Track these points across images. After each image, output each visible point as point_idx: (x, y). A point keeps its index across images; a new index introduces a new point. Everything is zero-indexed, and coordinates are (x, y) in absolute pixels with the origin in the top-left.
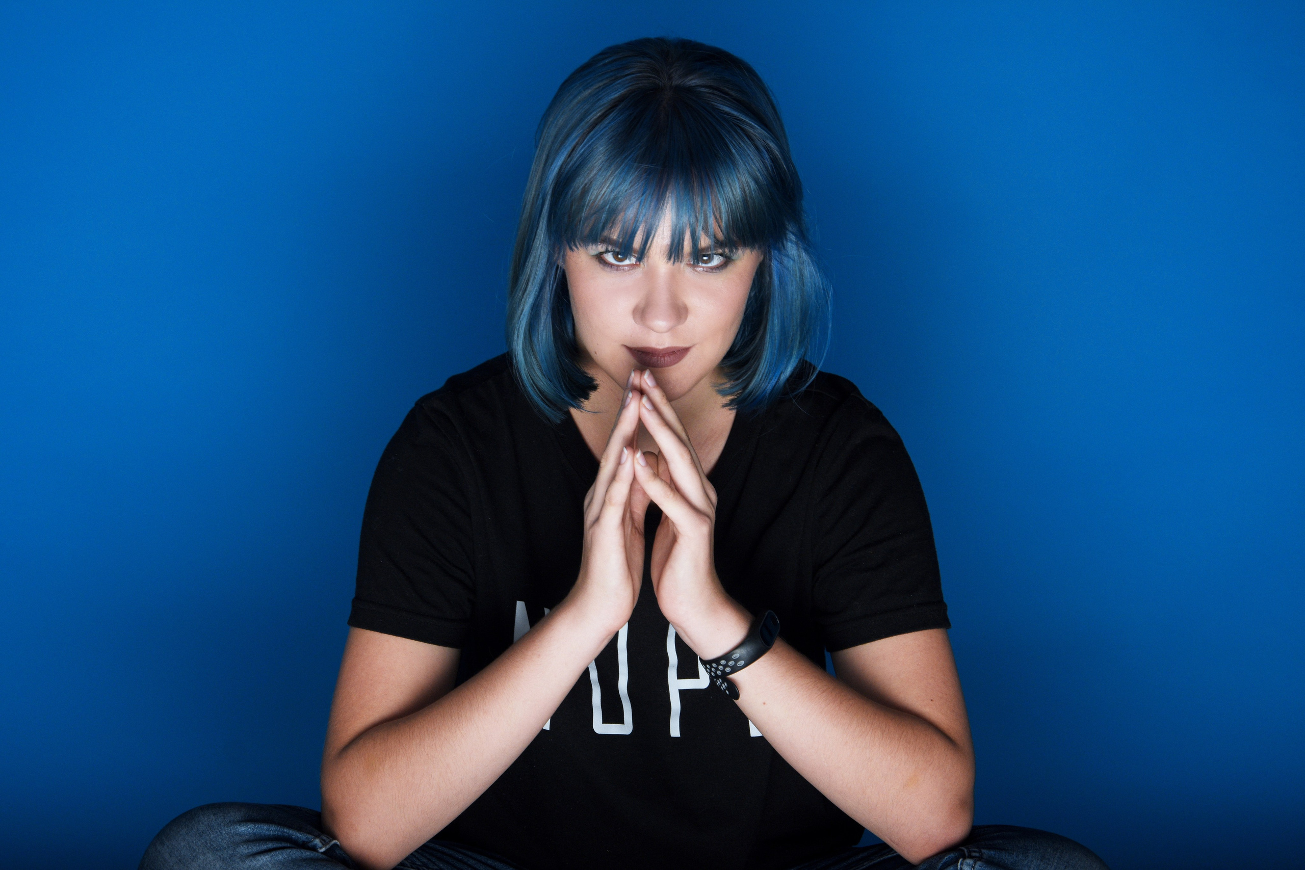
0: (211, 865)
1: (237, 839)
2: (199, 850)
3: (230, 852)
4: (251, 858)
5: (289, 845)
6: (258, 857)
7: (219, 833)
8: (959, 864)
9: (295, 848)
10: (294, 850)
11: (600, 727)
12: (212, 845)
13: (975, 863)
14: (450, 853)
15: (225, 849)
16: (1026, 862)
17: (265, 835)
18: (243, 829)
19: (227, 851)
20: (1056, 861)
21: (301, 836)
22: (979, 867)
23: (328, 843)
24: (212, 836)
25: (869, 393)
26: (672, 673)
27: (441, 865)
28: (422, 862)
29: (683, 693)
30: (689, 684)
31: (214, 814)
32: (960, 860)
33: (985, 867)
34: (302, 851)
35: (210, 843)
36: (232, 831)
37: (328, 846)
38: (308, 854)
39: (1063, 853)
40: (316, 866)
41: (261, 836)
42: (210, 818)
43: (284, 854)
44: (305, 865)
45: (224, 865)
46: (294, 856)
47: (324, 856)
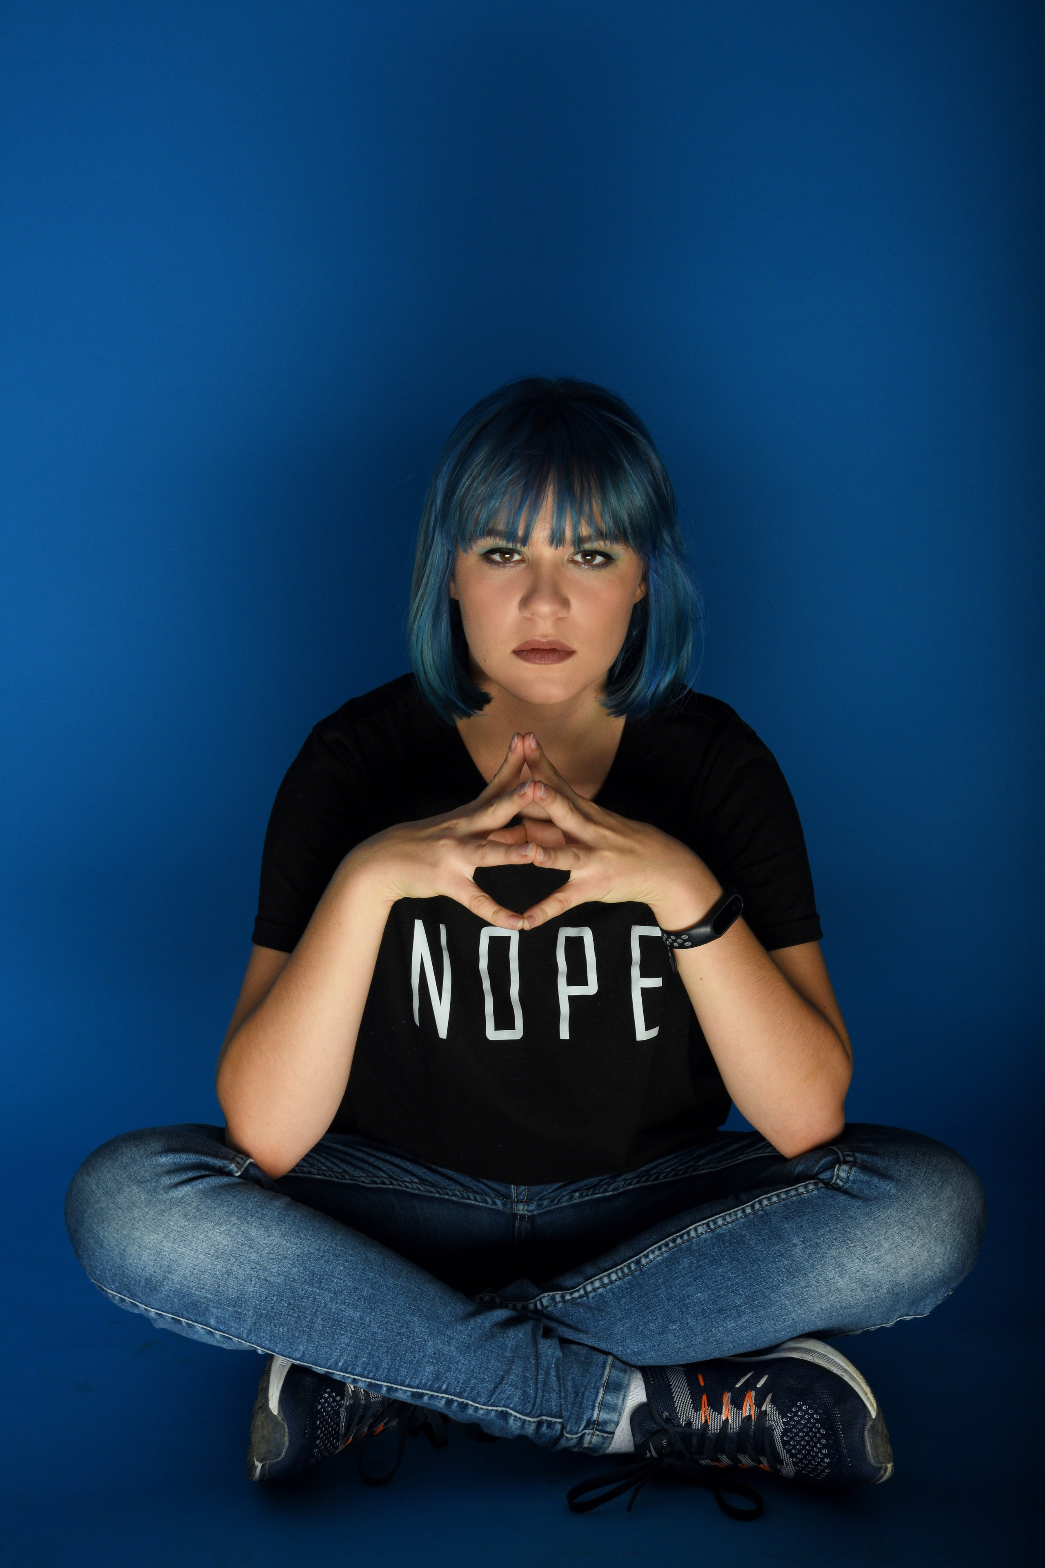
0: (136, 1197)
1: (159, 1169)
2: (124, 1182)
3: (154, 1184)
4: (173, 1189)
5: (207, 1173)
6: (180, 1188)
7: (142, 1165)
8: (836, 1170)
9: (213, 1175)
10: (213, 1178)
11: (492, 1034)
12: (136, 1177)
13: (851, 1169)
14: (351, 1152)
15: (148, 1181)
16: (897, 1167)
17: (184, 1164)
18: (164, 1160)
19: (151, 1183)
20: (925, 1166)
21: (218, 1162)
22: (854, 1173)
23: (242, 1166)
24: (136, 1168)
25: (746, 716)
26: (562, 981)
27: (345, 1167)
28: (327, 1167)
29: (572, 999)
30: (578, 990)
31: (136, 1146)
32: (837, 1166)
33: (860, 1173)
34: (220, 1178)
35: (134, 1175)
36: (154, 1163)
37: (243, 1169)
38: (225, 1180)
39: (931, 1157)
40: (234, 1192)
41: (181, 1165)
42: (132, 1150)
43: (204, 1183)
44: (224, 1192)
45: (148, 1197)
46: (213, 1184)
47: (241, 1180)
